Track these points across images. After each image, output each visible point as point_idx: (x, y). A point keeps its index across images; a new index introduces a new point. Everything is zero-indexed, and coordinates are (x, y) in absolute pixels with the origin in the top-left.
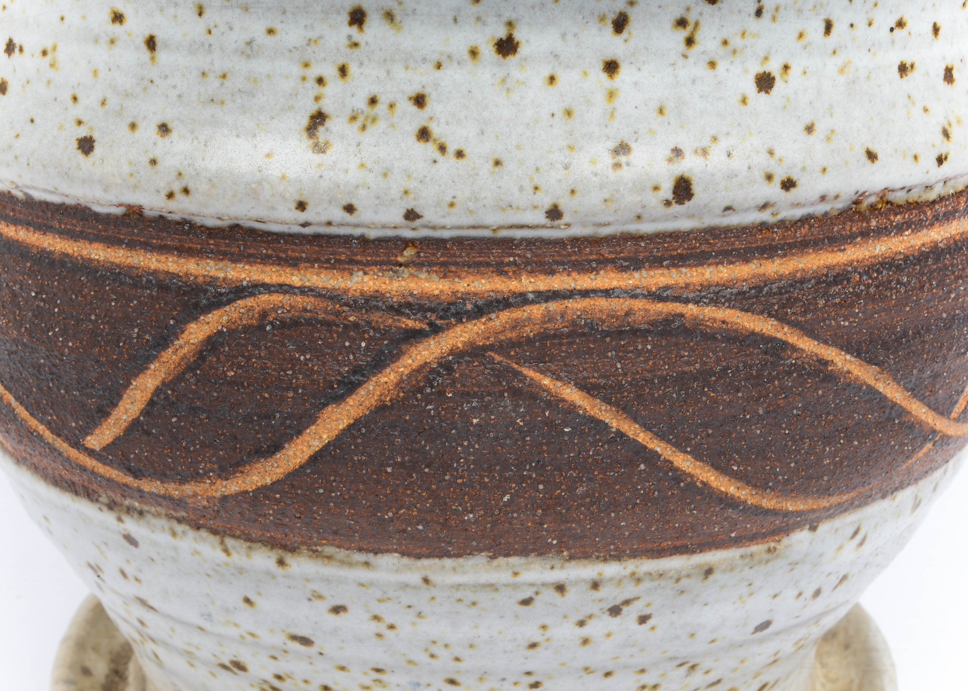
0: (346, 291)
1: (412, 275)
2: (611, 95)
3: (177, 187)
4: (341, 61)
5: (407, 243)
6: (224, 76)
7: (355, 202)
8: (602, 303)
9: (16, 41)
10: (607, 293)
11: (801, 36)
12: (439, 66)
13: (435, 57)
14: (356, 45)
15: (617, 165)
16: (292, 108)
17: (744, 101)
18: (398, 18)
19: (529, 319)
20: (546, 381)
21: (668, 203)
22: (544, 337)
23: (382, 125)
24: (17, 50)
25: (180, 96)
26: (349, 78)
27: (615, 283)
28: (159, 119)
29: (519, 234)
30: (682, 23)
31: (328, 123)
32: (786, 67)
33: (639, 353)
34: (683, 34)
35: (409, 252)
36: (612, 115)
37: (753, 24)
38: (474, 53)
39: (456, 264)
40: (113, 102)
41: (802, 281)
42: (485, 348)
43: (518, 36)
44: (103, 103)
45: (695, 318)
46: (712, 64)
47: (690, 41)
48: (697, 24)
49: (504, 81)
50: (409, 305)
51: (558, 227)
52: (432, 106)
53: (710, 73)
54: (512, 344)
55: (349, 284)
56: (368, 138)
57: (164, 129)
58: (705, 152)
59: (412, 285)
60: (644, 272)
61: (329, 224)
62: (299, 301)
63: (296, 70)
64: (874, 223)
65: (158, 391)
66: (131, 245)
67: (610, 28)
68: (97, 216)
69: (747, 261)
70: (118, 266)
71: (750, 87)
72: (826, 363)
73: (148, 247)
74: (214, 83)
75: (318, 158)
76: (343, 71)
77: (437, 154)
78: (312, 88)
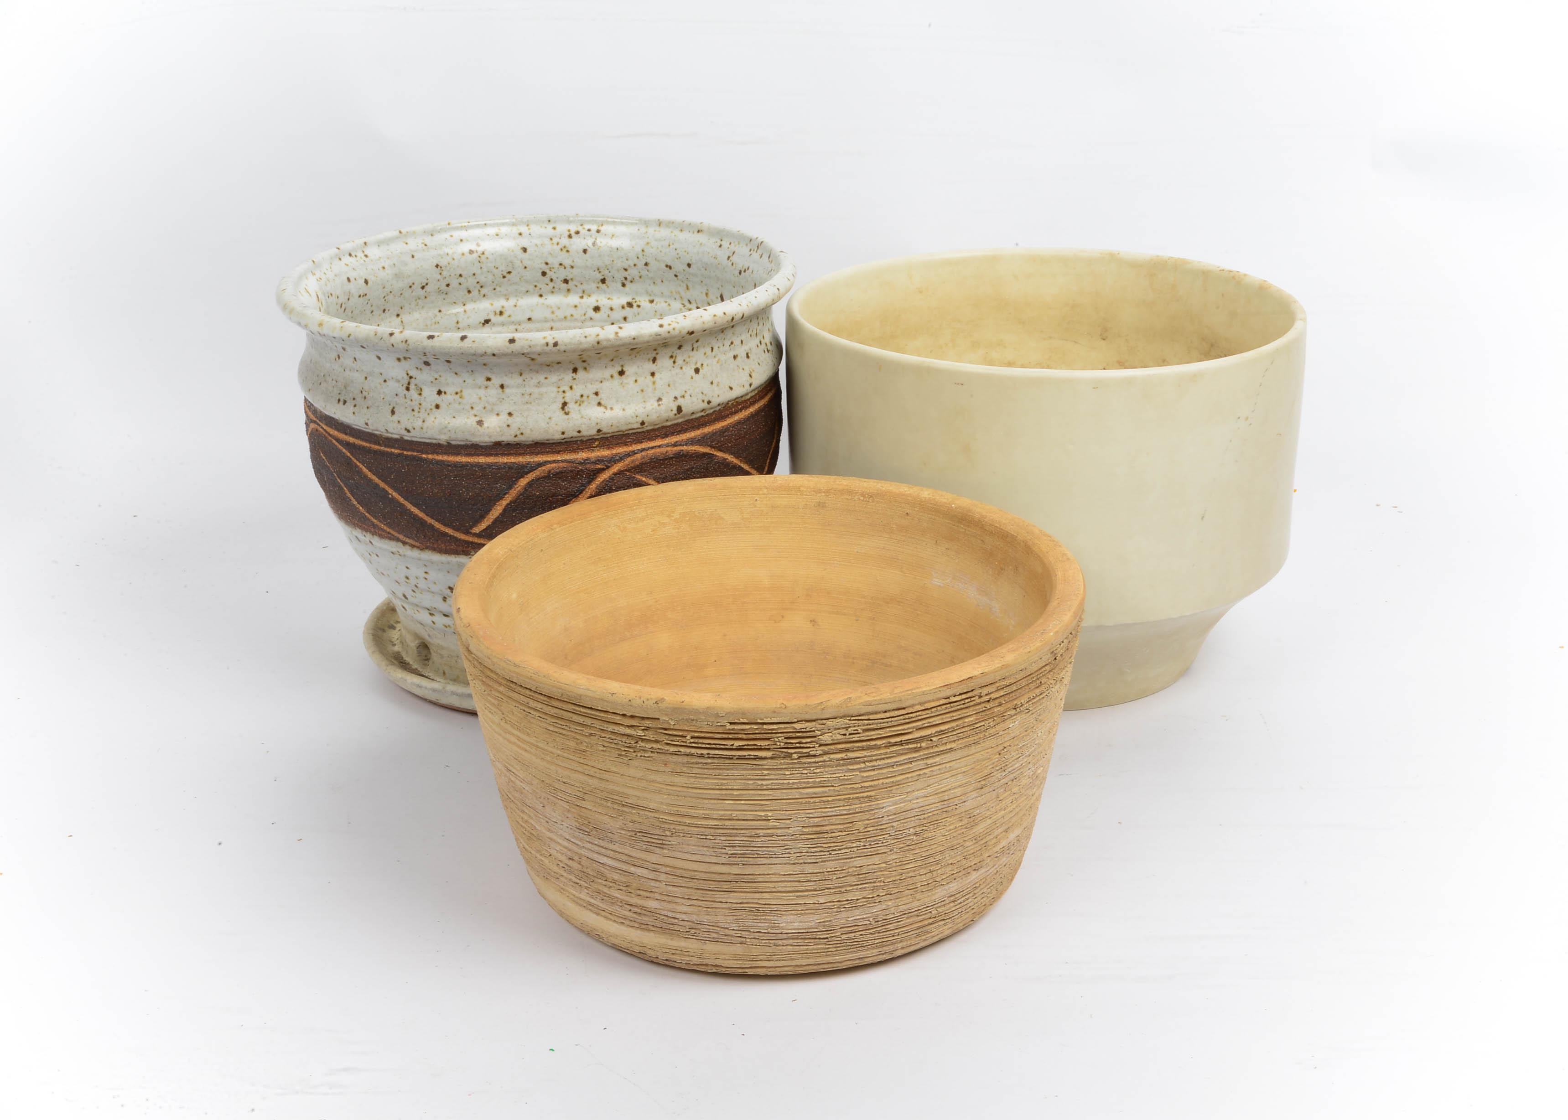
0: (577, 459)
1: (598, 450)
2: (654, 383)
3: (518, 433)
4: (570, 385)
5: (596, 440)
6: (530, 394)
7: (581, 429)
8: (658, 450)
9: (442, 390)
10: (659, 446)
11: (705, 354)
12: (601, 382)
13: (600, 380)
14: (575, 379)
15: (659, 405)
16: (555, 402)
17: (692, 378)
18: (588, 369)
19: (637, 459)
20: (644, 479)
21: (676, 415)
22: (642, 464)
23: (586, 403)
24: (443, 393)
25: (515, 403)
26: (573, 390)
27: (661, 443)
28: (508, 411)
29: (631, 432)
30: (672, 357)
31: (568, 405)
32: (702, 365)
33: (671, 465)
34: (672, 360)
35: (597, 443)
36: (655, 389)
37: (691, 353)
38: (612, 376)
39: (612, 444)
40: (489, 407)
41: (716, 433)
42: (623, 471)
43: (624, 369)
44: (485, 408)
45: (687, 450)
46: (681, 368)
47: (674, 362)
48: (676, 357)
49: (622, 384)
50: (598, 460)
51: (643, 428)
52: (601, 395)
53: (681, 371)
54: (633, 468)
55: (578, 457)
56: (582, 408)
57: (510, 414)
58: (683, 397)
59: (598, 454)
60: (669, 438)
61: (572, 437)
62: (561, 465)
63: (555, 389)
64: (733, 410)
65: (508, 504)
66: (496, 455)
67: (651, 362)
68: (481, 447)
69: (699, 429)
70: (491, 463)
71: (693, 373)
72: (726, 459)
73: (503, 455)
74: (527, 397)
75: (566, 417)
76: (571, 388)
77: (605, 410)
78: (561, 395)
